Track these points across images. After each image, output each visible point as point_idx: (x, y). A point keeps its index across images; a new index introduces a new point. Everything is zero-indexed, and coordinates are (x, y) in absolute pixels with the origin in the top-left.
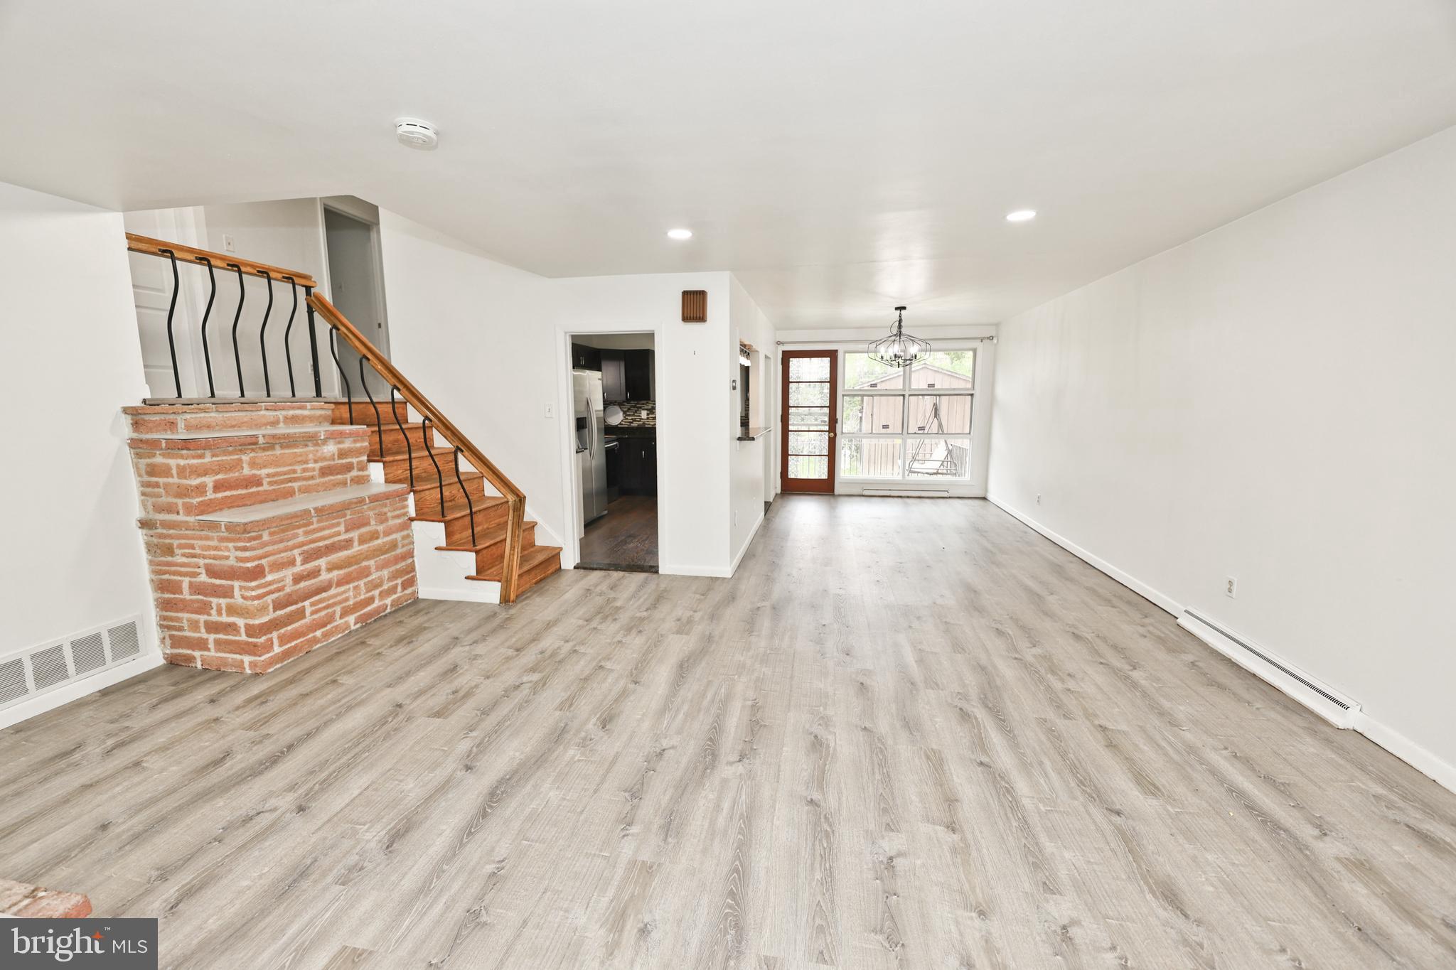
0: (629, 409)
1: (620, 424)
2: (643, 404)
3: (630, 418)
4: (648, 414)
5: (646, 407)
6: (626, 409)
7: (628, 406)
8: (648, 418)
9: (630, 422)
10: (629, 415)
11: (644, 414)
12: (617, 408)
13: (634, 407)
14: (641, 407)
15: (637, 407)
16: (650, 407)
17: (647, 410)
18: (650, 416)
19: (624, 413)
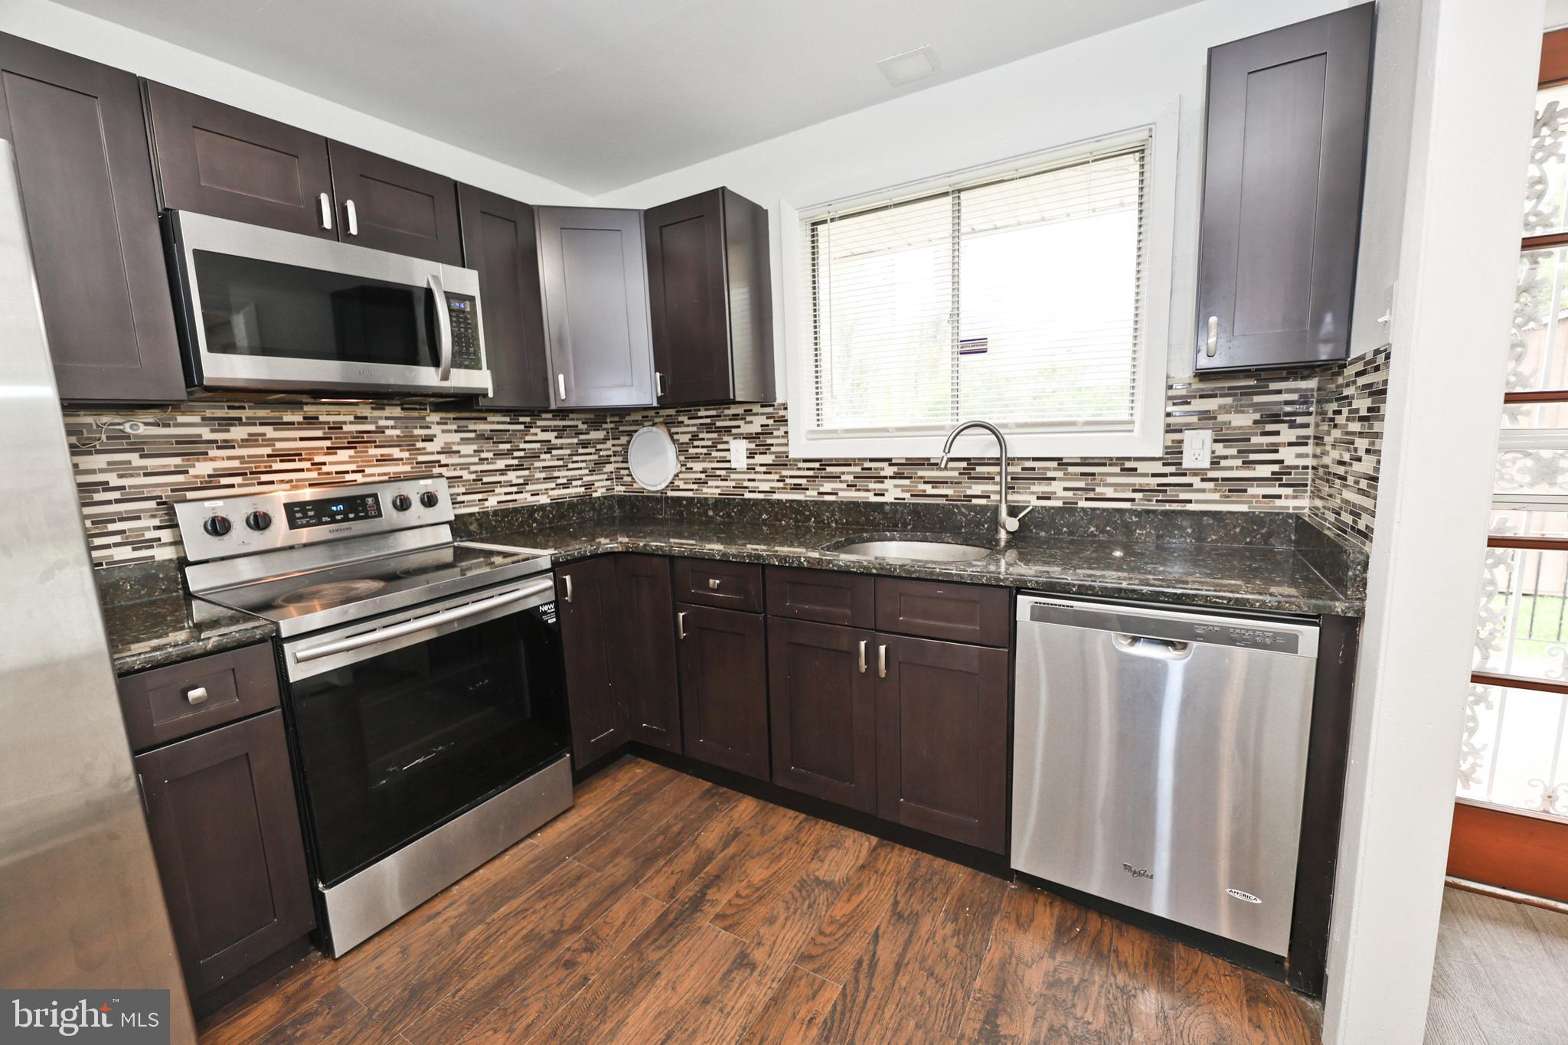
0: (695, 437)
1: (672, 486)
2: (735, 417)
3: (698, 466)
4: (751, 455)
5: (745, 429)
6: (685, 438)
7: (690, 425)
8: (751, 468)
9: (697, 482)
10: (696, 458)
11: (738, 452)
12: (660, 434)
13: (709, 428)
14: (727, 430)
15: (719, 430)
16: (755, 428)
17: (749, 437)
18: (759, 459)
19: (682, 449)
